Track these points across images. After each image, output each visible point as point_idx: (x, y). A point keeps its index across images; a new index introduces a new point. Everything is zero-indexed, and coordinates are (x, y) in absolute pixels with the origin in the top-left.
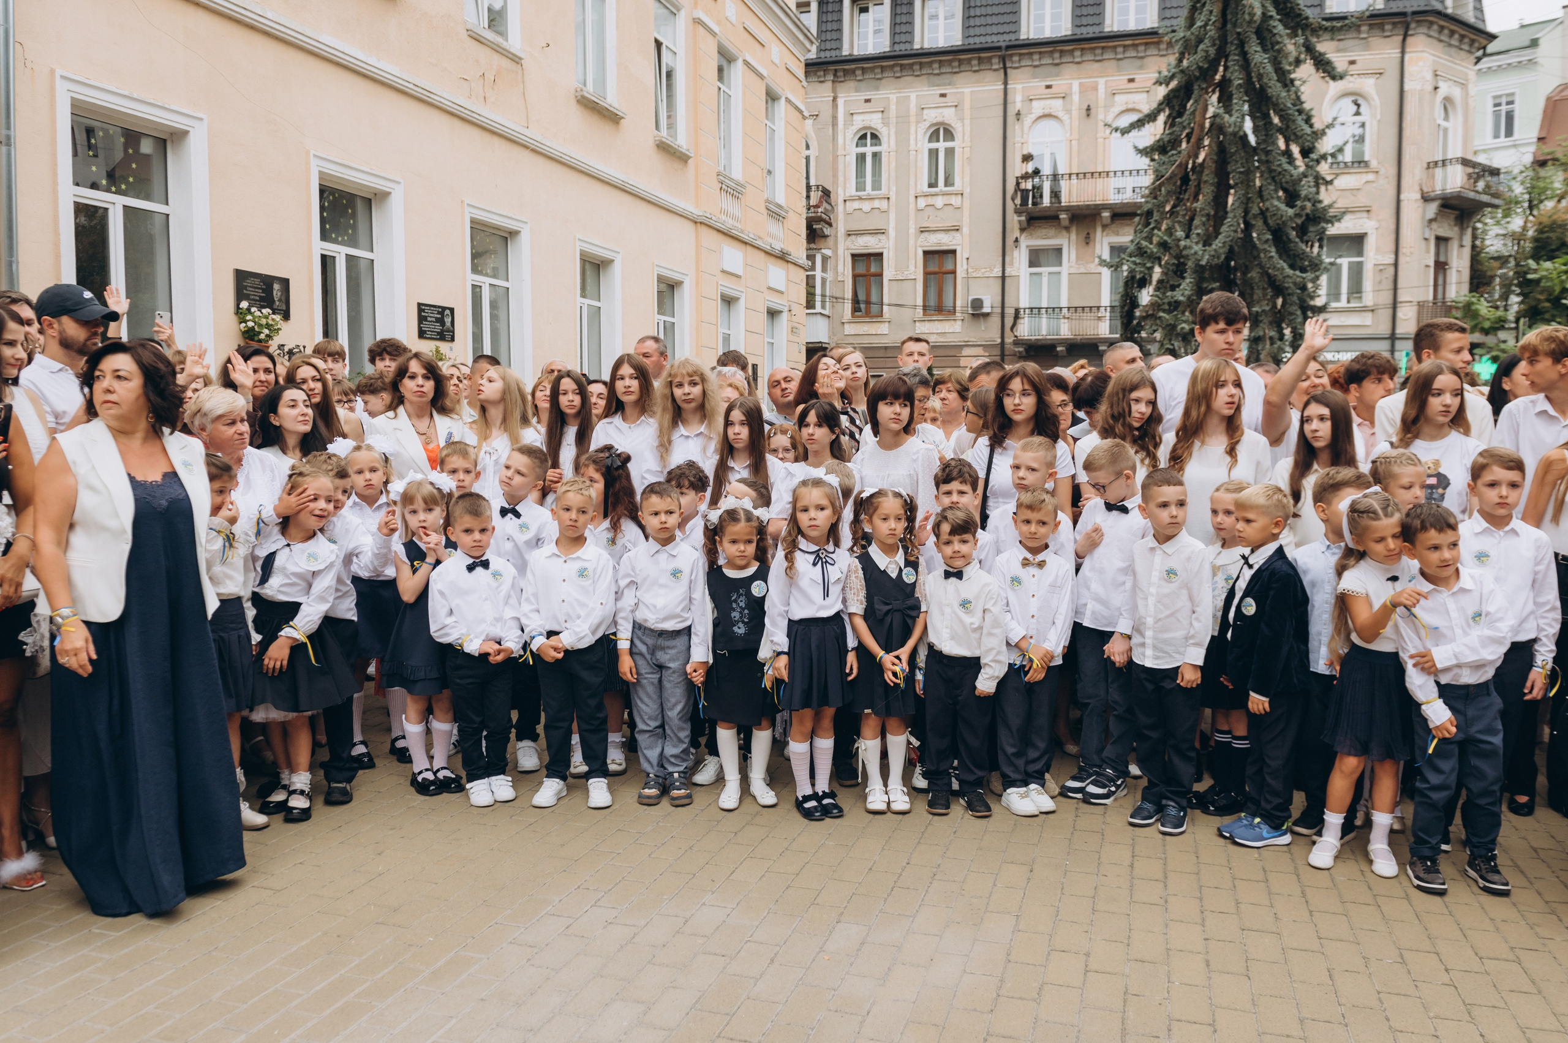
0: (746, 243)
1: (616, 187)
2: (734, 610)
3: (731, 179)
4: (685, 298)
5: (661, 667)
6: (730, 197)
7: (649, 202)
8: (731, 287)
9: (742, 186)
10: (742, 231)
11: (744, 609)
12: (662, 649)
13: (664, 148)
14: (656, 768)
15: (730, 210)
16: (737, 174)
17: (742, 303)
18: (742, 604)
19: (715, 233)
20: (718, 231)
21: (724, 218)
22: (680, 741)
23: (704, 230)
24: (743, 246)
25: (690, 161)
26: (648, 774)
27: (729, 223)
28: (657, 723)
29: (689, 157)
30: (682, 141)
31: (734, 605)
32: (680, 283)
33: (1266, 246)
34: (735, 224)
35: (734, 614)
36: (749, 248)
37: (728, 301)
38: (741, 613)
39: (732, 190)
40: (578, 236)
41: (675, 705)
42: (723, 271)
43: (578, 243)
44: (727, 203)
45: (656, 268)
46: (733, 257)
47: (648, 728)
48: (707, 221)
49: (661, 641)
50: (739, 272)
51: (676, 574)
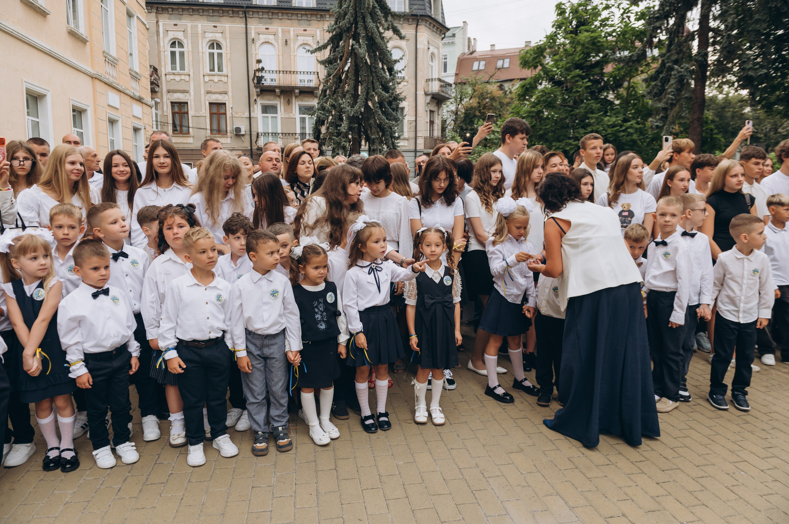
0: (120, 91)
1: (46, 53)
2: (317, 313)
3: (111, 56)
4: (89, 119)
5: (265, 358)
6: (110, 66)
7: (65, 63)
8: (114, 115)
9: (117, 60)
10: (118, 85)
11: (323, 312)
12: (268, 346)
13: (73, 34)
14: (263, 427)
15: (111, 72)
16: (113, 53)
17: (120, 123)
18: (321, 309)
19: (103, 84)
20: (105, 83)
21: (108, 76)
22: (282, 405)
23: (97, 82)
24: (119, 93)
25: (88, 43)
26: (256, 432)
27: (111, 80)
28: (263, 397)
29: (87, 41)
30: (82, 31)
31: (316, 310)
32: (85, 111)
33: (377, 109)
34: (115, 81)
35: (317, 316)
36: (122, 94)
37: (112, 122)
38: (321, 315)
39: (112, 62)
40: (24, 80)
41: (277, 383)
42: (109, 106)
43: (24, 84)
44: (109, 69)
45: (71, 101)
46: (114, 98)
47: (257, 401)
48: (98, 78)
49: (266, 342)
50: (118, 106)
51: (274, 294)
